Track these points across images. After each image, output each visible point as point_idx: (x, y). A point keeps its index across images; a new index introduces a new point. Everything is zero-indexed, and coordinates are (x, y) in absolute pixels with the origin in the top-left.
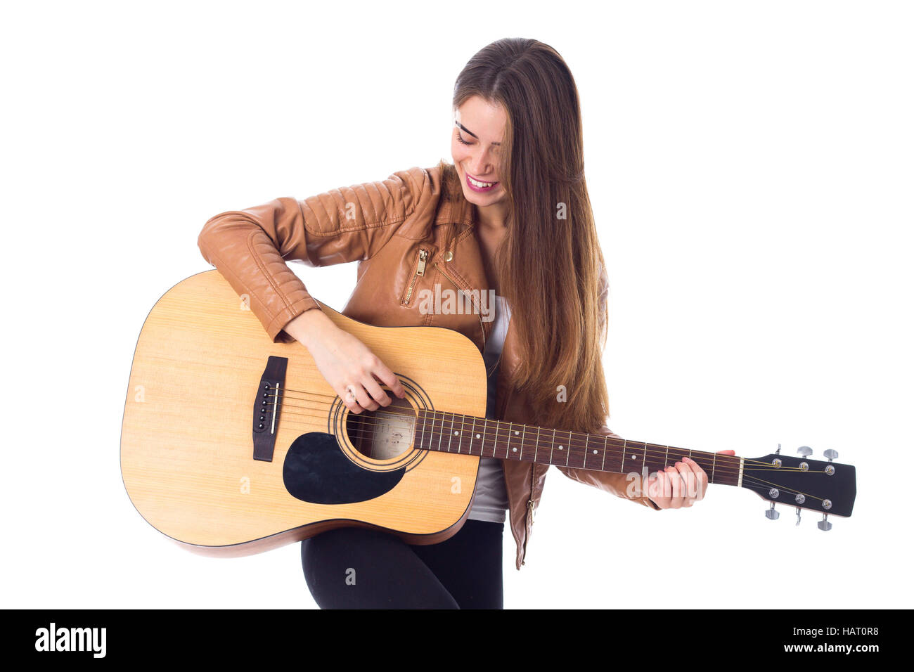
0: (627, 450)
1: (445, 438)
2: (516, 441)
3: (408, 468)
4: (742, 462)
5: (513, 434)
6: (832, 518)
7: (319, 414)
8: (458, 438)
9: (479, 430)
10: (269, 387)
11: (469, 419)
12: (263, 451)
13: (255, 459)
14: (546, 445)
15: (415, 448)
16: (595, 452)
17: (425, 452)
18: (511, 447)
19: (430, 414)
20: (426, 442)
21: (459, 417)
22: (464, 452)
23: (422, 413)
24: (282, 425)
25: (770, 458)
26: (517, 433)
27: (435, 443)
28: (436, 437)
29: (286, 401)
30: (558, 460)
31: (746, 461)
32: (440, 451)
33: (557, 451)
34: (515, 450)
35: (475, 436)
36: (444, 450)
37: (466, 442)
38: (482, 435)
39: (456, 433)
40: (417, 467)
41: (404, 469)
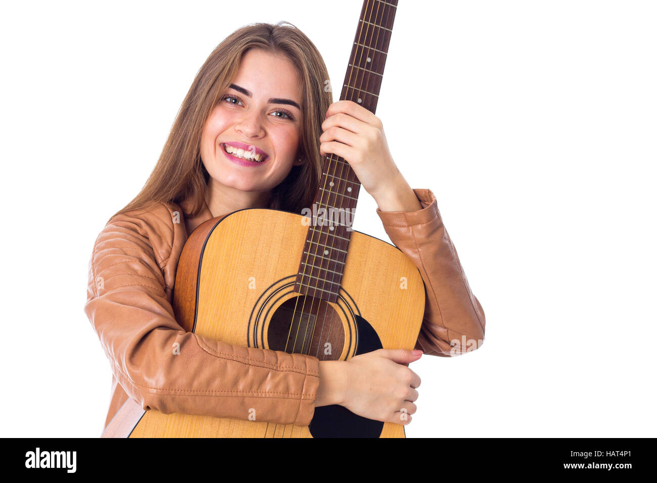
0: (362, 66)
1: (332, 266)
2: (342, 187)
3: (357, 313)
5: (334, 189)
8: (331, 251)
15: (337, 303)
17: (342, 290)
18: (347, 193)
19: (303, 280)
20: (333, 288)
22: (346, 246)
23: (301, 289)
26: (332, 184)
27: (335, 278)
28: (329, 276)
32: (343, 274)
34: (350, 190)
35: (331, 232)
36: (342, 269)
37: (337, 243)
39: (326, 252)
40: (355, 301)
41: (356, 316)
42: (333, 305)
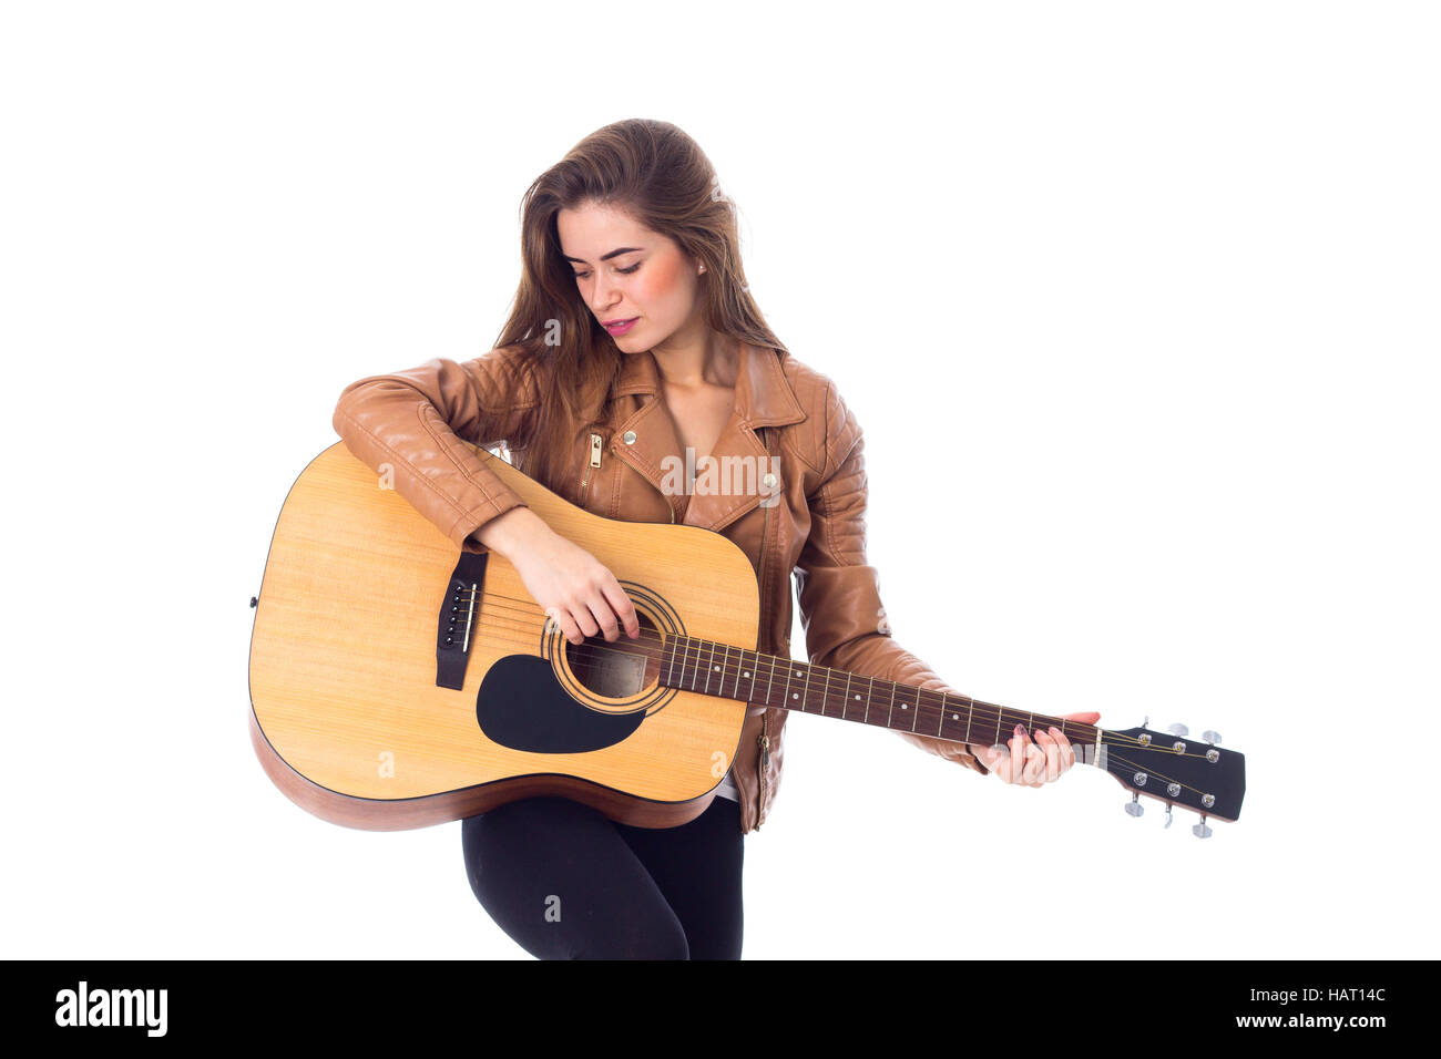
0: (946, 706)
1: (702, 674)
2: (798, 685)
3: (649, 711)
4: (1100, 733)
5: (794, 674)
6: (1211, 821)
7: (528, 628)
8: (720, 674)
9: (748, 666)
10: (463, 588)
11: (735, 651)
12: (450, 674)
13: (438, 685)
14: (837, 692)
15: (660, 685)
16: (904, 707)
17: (673, 691)
18: (791, 692)
19: (682, 641)
20: (676, 677)
21: (720, 648)
22: (727, 695)
23: (670, 638)
24: (480, 640)
25: (1136, 732)
26: (799, 674)
27: (688, 679)
28: (690, 671)
29: (486, 609)
30: (852, 713)
31: (1104, 733)
32: (694, 691)
33: (852, 702)
34: (796, 696)
35: (742, 673)
36: (699, 691)
37: (730, 681)
38: (751, 674)
39: (717, 669)
40: (662, 710)
41: (645, 711)
42: (656, 682)
